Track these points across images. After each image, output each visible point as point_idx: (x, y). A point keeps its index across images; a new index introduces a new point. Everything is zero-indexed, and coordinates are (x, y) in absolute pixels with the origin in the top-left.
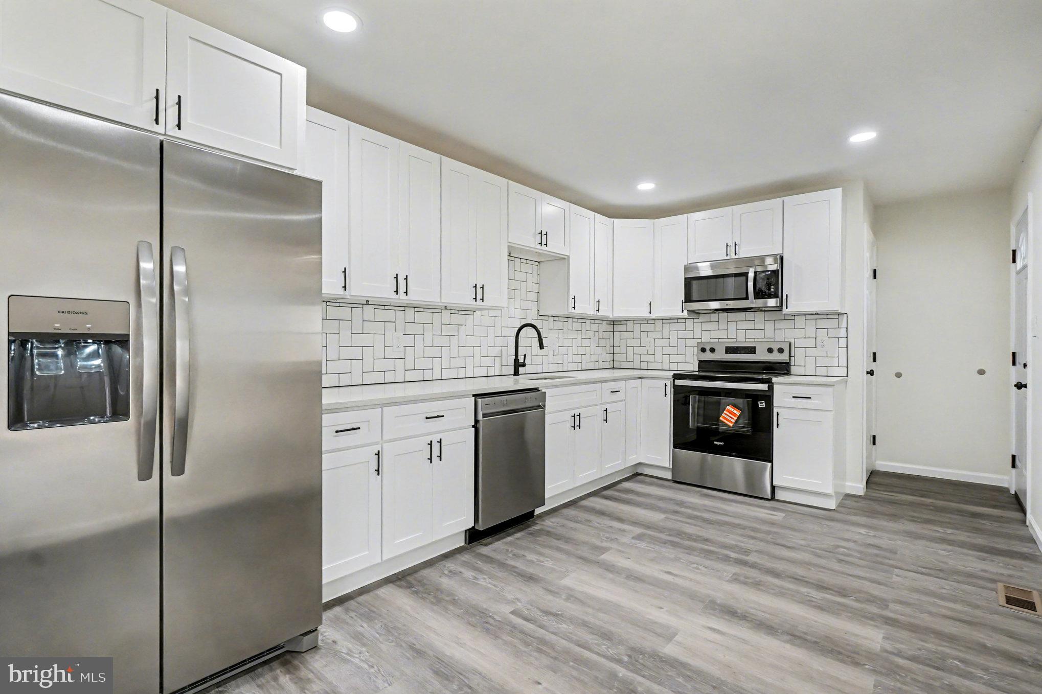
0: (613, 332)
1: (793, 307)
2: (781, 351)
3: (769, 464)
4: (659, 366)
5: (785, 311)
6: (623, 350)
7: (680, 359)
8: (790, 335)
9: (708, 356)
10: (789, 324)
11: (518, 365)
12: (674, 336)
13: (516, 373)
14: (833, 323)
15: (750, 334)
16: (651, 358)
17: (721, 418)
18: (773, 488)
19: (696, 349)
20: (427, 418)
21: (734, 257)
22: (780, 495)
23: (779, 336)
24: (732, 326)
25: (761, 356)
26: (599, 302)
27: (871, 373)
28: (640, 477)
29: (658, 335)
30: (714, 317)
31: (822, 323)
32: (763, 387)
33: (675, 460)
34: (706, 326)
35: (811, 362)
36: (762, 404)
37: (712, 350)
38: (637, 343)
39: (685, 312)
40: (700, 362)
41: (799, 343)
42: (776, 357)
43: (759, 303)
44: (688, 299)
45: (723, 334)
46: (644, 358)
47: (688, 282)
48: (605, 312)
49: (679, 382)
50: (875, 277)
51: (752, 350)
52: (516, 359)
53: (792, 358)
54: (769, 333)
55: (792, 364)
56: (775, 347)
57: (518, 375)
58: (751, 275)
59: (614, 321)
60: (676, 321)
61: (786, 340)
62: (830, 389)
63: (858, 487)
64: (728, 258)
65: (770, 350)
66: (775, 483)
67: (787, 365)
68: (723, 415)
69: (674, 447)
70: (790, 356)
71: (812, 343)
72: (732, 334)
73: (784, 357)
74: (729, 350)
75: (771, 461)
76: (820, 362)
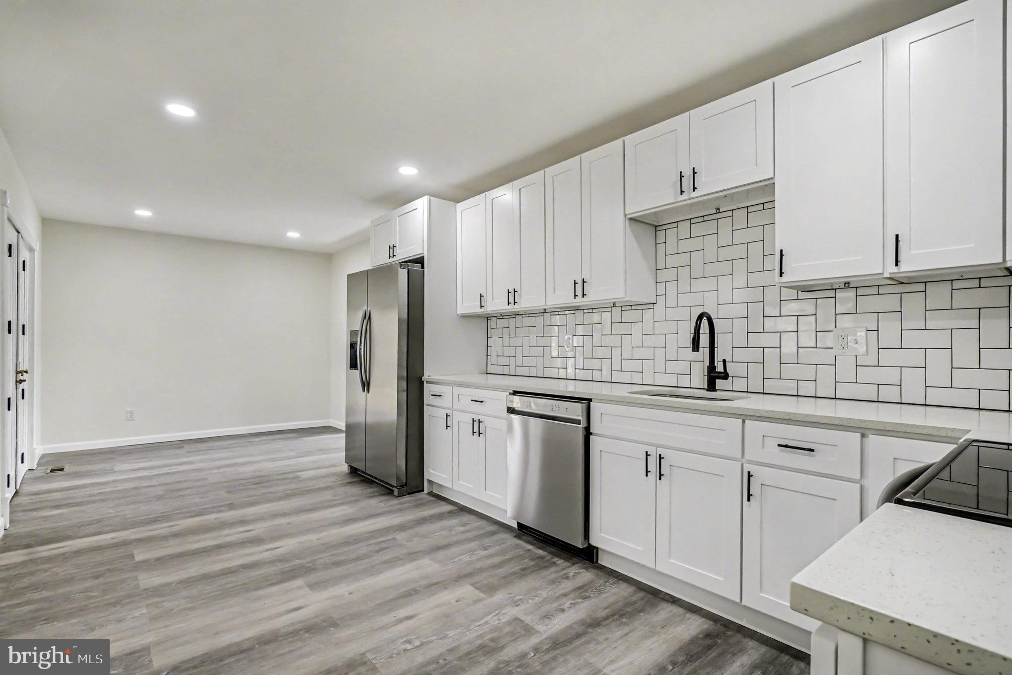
20: (472, 400)
57: (716, 391)
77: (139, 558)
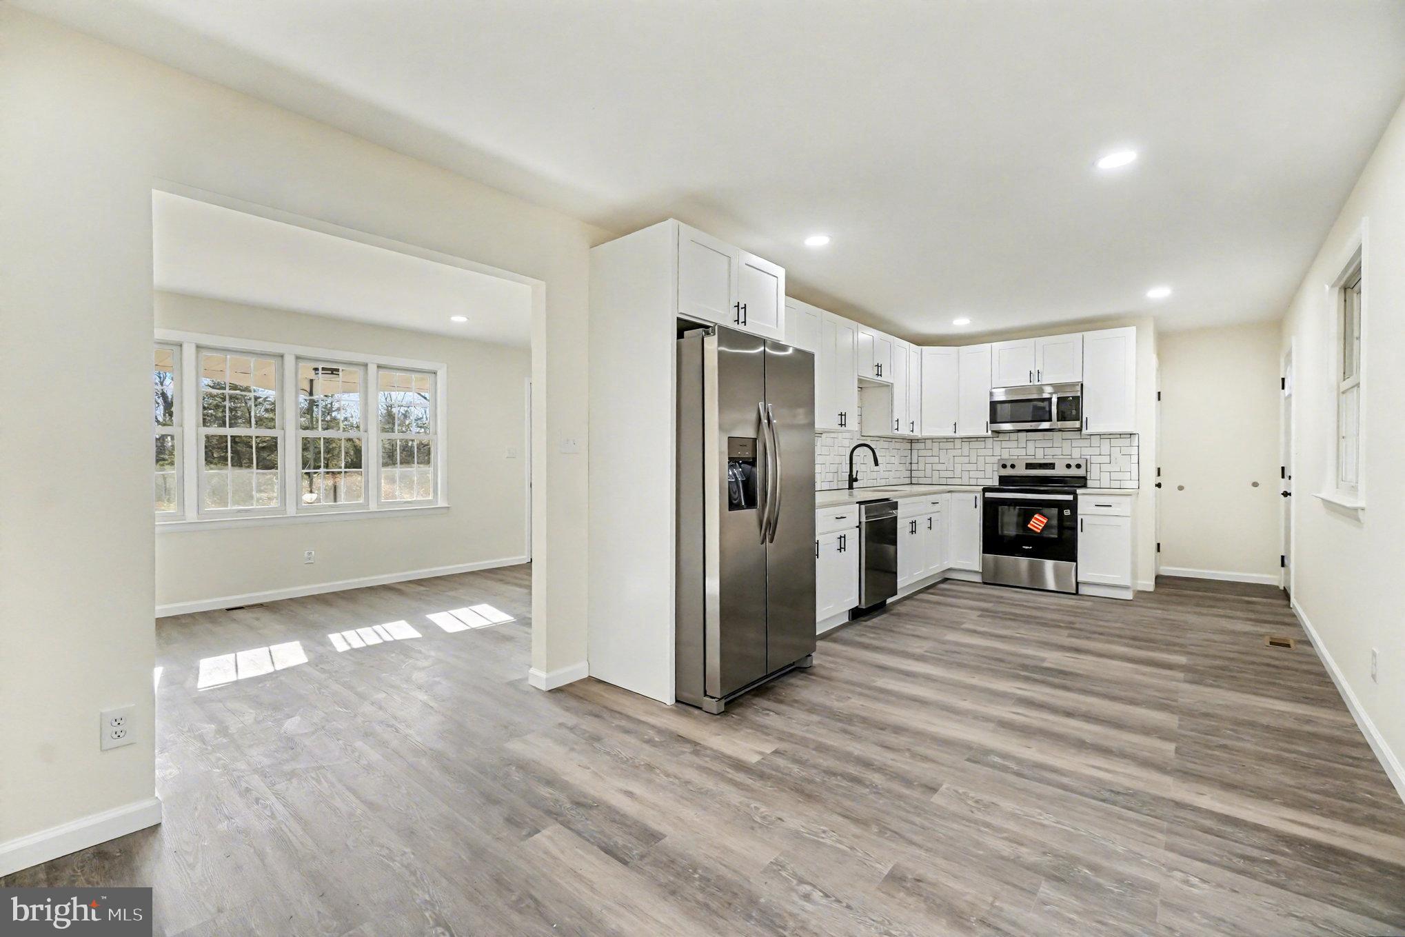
0: (911, 450)
1: (1093, 428)
2: (1078, 466)
3: (1075, 563)
4: (958, 481)
5: (1084, 431)
6: (921, 466)
7: (981, 474)
8: (1087, 451)
9: (1009, 472)
10: (1086, 443)
11: (852, 480)
12: (973, 453)
13: (851, 487)
14: (1126, 442)
15: (1048, 451)
16: (950, 474)
17: (1029, 526)
18: (1077, 584)
19: (996, 466)
20: (837, 518)
21: (1037, 383)
22: (1083, 590)
23: (1076, 453)
24: (1031, 445)
25: (1060, 471)
26: (913, 423)
27: (1159, 485)
28: (949, 581)
29: (958, 452)
30: (1014, 436)
31: (1114, 442)
32: (1070, 497)
33: (984, 563)
34: (1005, 444)
35: (1105, 477)
36: (1067, 512)
37: (1013, 466)
38: (936, 459)
39: (990, 432)
40: (1000, 477)
41: (1094, 460)
42: (1074, 472)
43: (1060, 425)
44: (993, 420)
45: (1023, 452)
46: (943, 474)
47: (993, 405)
48: (904, 431)
49: (988, 495)
50: (1159, 399)
51: (1051, 466)
52: (851, 475)
53: (1089, 473)
54: (1067, 451)
55: (1088, 478)
56: (1073, 464)
57: (853, 489)
58: (1054, 400)
59: (911, 440)
60: (975, 439)
61: (1082, 457)
62: (1128, 499)
63: (1148, 584)
64: (1031, 384)
65: (1069, 466)
66: (1079, 579)
67: (1085, 478)
68: (1031, 522)
69: (984, 552)
70: (1087, 471)
71: (1107, 459)
72: (1031, 451)
73: (1081, 472)
74: (1029, 466)
75: (1076, 561)
76: (1114, 476)
77: (1171, 747)
